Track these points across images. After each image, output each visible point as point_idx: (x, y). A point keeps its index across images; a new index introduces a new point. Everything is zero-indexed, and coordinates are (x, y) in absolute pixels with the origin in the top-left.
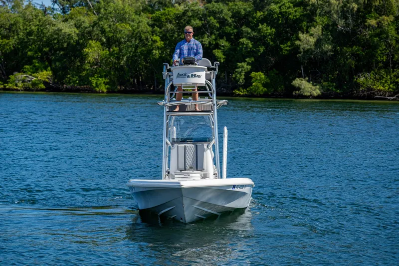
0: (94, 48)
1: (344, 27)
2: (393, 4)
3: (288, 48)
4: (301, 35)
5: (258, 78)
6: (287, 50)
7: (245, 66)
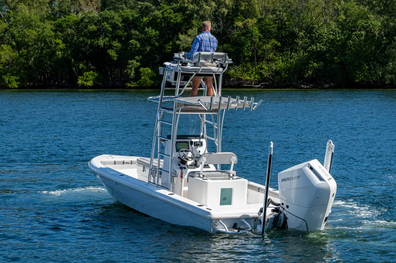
0: (6, 50)
1: (216, 28)
2: (257, 8)
3: (170, 47)
4: (180, 36)
5: (146, 73)
6: (169, 49)
7: (135, 63)
